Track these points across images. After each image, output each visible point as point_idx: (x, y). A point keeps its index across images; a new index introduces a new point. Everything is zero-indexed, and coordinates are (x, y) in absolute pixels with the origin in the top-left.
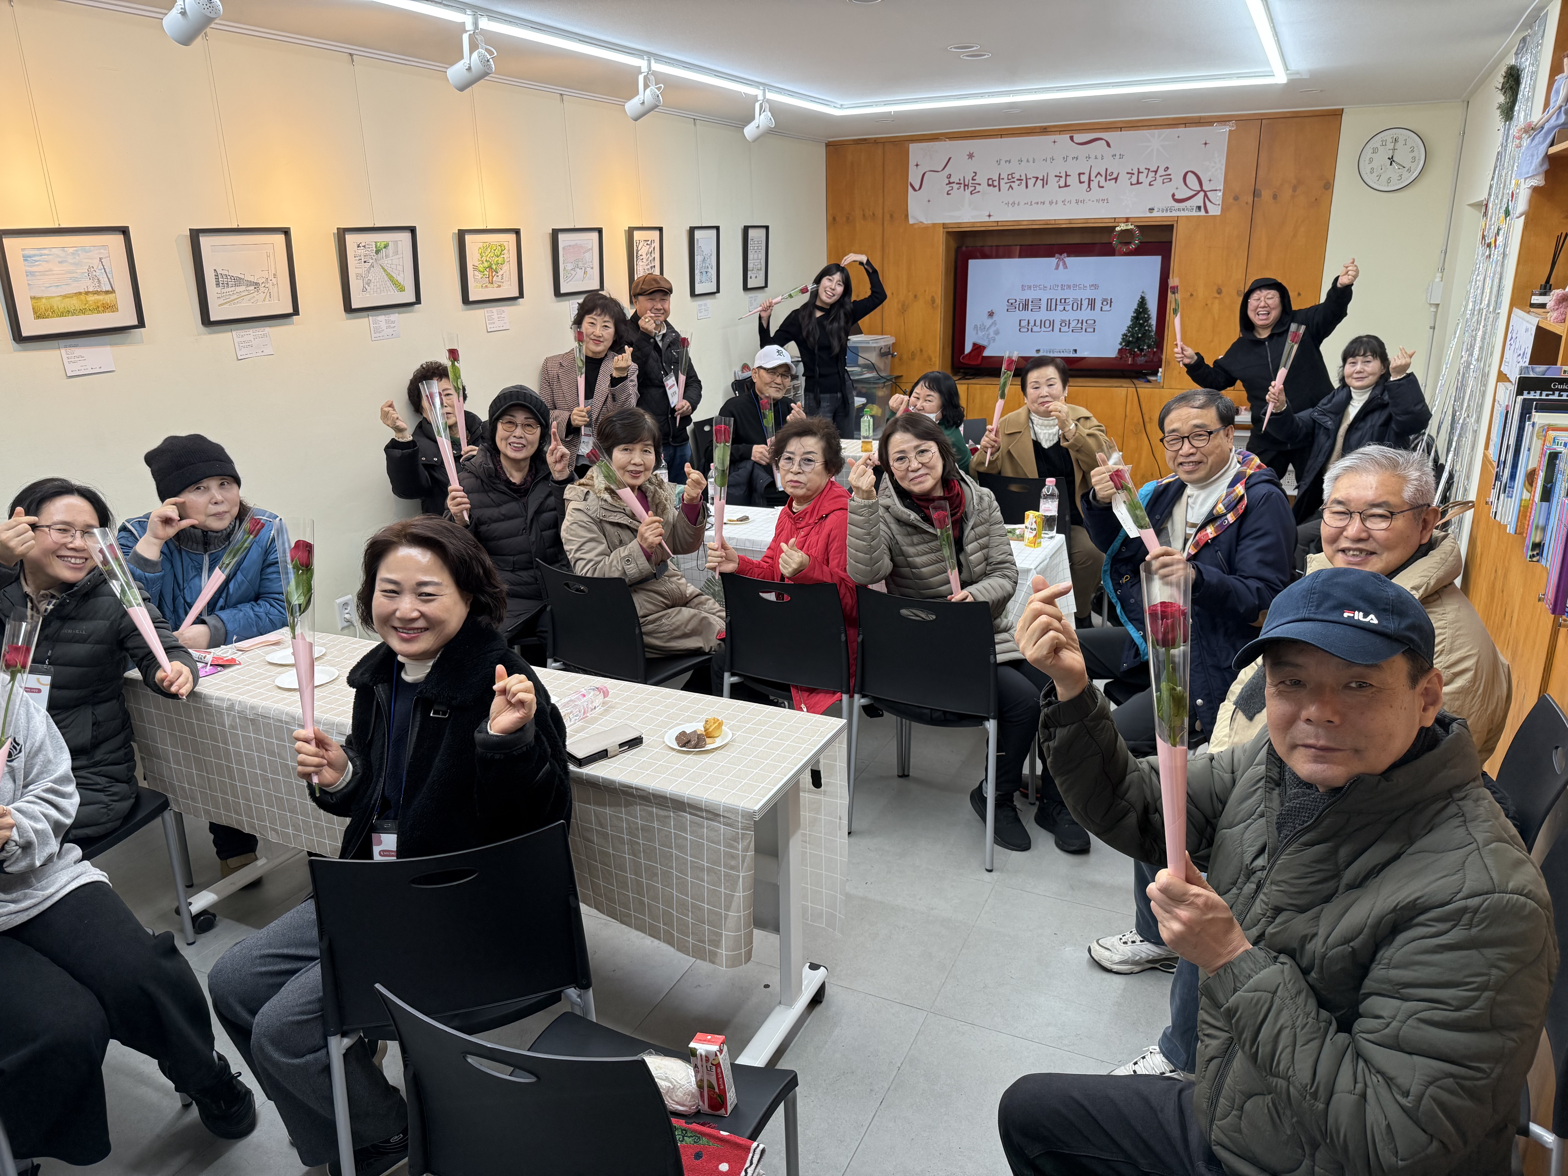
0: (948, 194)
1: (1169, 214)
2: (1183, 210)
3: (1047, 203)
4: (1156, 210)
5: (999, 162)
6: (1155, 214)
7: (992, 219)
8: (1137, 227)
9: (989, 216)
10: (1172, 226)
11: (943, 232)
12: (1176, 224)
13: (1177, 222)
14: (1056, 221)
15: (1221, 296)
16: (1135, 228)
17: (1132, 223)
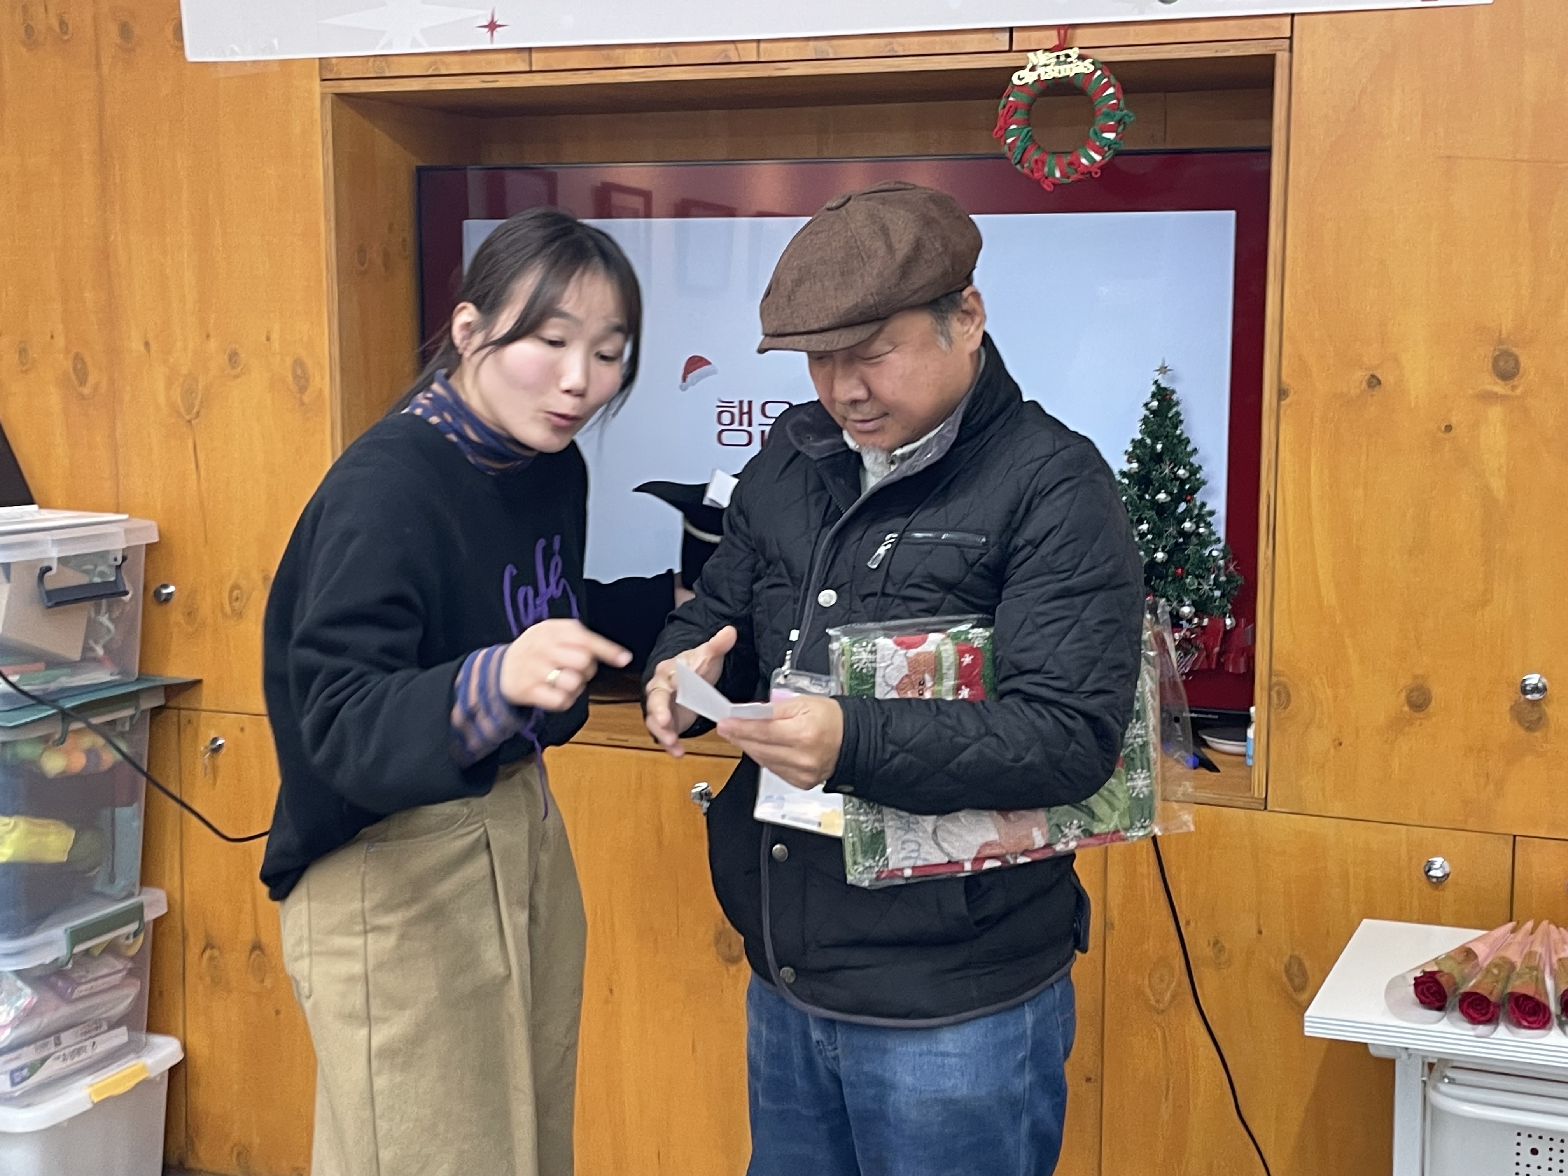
6: (1185, 6)
7: (502, 40)
8: (1109, 66)
9: (492, 26)
10: (1270, 59)
11: (323, 96)
12: (1287, 54)
13: (1287, 42)
14: (763, 45)
15: (1514, 388)
16: (1099, 73)
17: (1084, 52)
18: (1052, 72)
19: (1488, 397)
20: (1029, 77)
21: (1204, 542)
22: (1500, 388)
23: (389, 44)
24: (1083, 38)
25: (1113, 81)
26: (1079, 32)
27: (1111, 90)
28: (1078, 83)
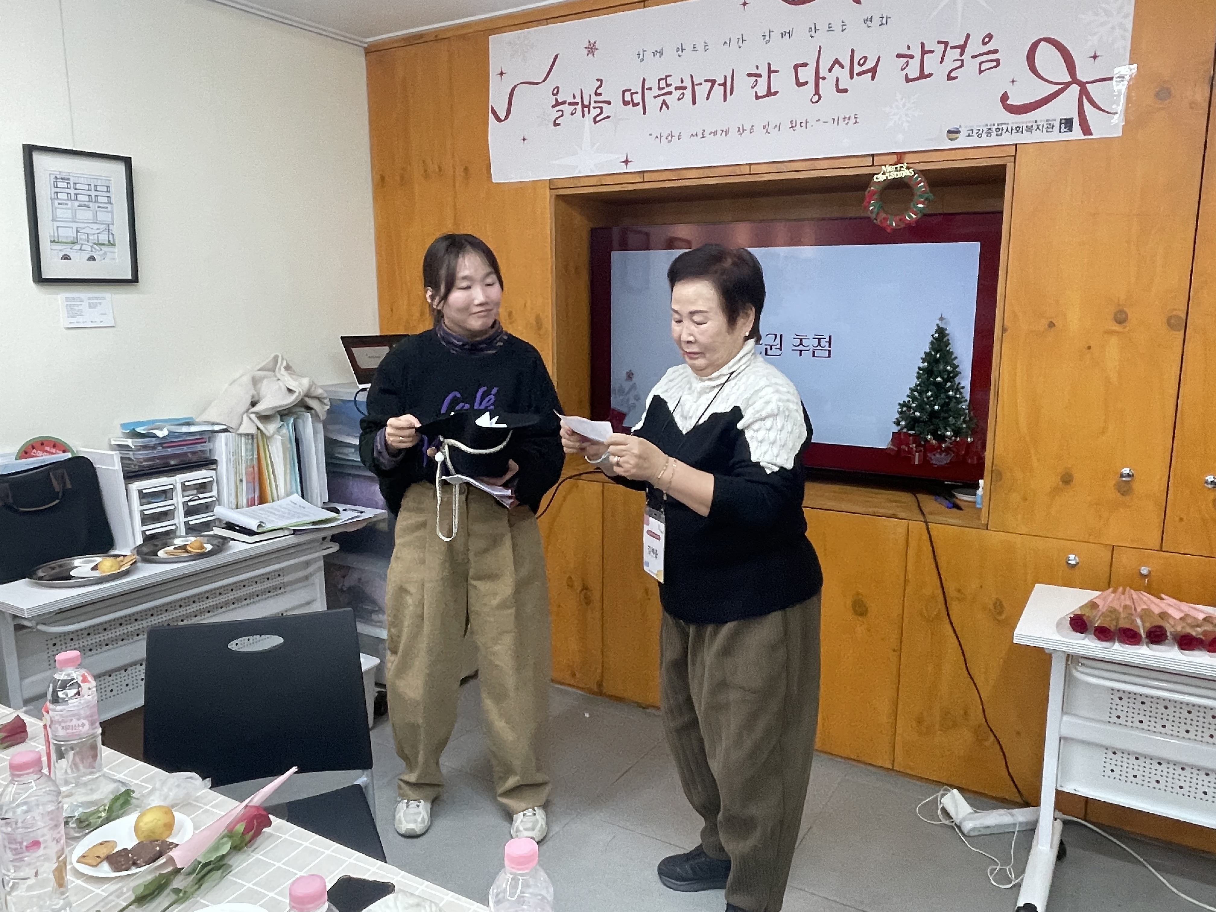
0: (556, 125)
1: (994, 140)
2: (1030, 129)
3: (733, 131)
4: (964, 132)
5: (641, 56)
6: (962, 142)
7: (631, 168)
8: (922, 172)
9: (626, 162)
10: (1004, 167)
11: (551, 196)
12: (1013, 164)
13: (1013, 158)
14: (752, 167)
15: (1124, 328)
16: (916, 175)
17: (909, 165)
18: (893, 176)
19: (1112, 333)
20: (881, 178)
21: (959, 401)
22: (1117, 328)
23: (580, 172)
24: (909, 158)
25: (923, 179)
26: (907, 155)
27: (922, 184)
28: (906, 181)
